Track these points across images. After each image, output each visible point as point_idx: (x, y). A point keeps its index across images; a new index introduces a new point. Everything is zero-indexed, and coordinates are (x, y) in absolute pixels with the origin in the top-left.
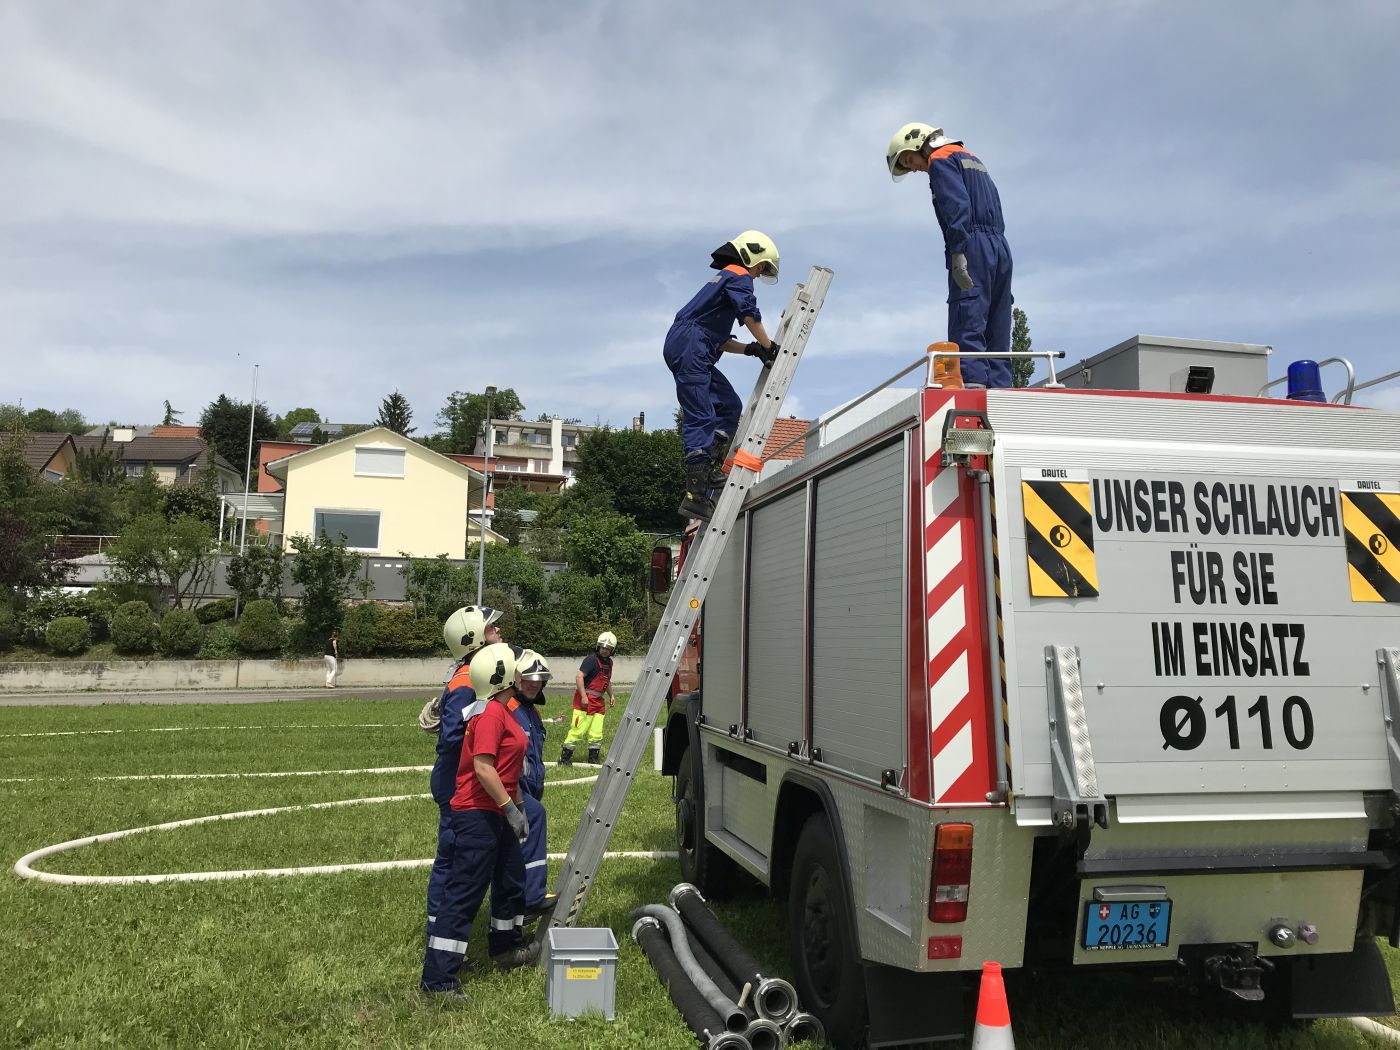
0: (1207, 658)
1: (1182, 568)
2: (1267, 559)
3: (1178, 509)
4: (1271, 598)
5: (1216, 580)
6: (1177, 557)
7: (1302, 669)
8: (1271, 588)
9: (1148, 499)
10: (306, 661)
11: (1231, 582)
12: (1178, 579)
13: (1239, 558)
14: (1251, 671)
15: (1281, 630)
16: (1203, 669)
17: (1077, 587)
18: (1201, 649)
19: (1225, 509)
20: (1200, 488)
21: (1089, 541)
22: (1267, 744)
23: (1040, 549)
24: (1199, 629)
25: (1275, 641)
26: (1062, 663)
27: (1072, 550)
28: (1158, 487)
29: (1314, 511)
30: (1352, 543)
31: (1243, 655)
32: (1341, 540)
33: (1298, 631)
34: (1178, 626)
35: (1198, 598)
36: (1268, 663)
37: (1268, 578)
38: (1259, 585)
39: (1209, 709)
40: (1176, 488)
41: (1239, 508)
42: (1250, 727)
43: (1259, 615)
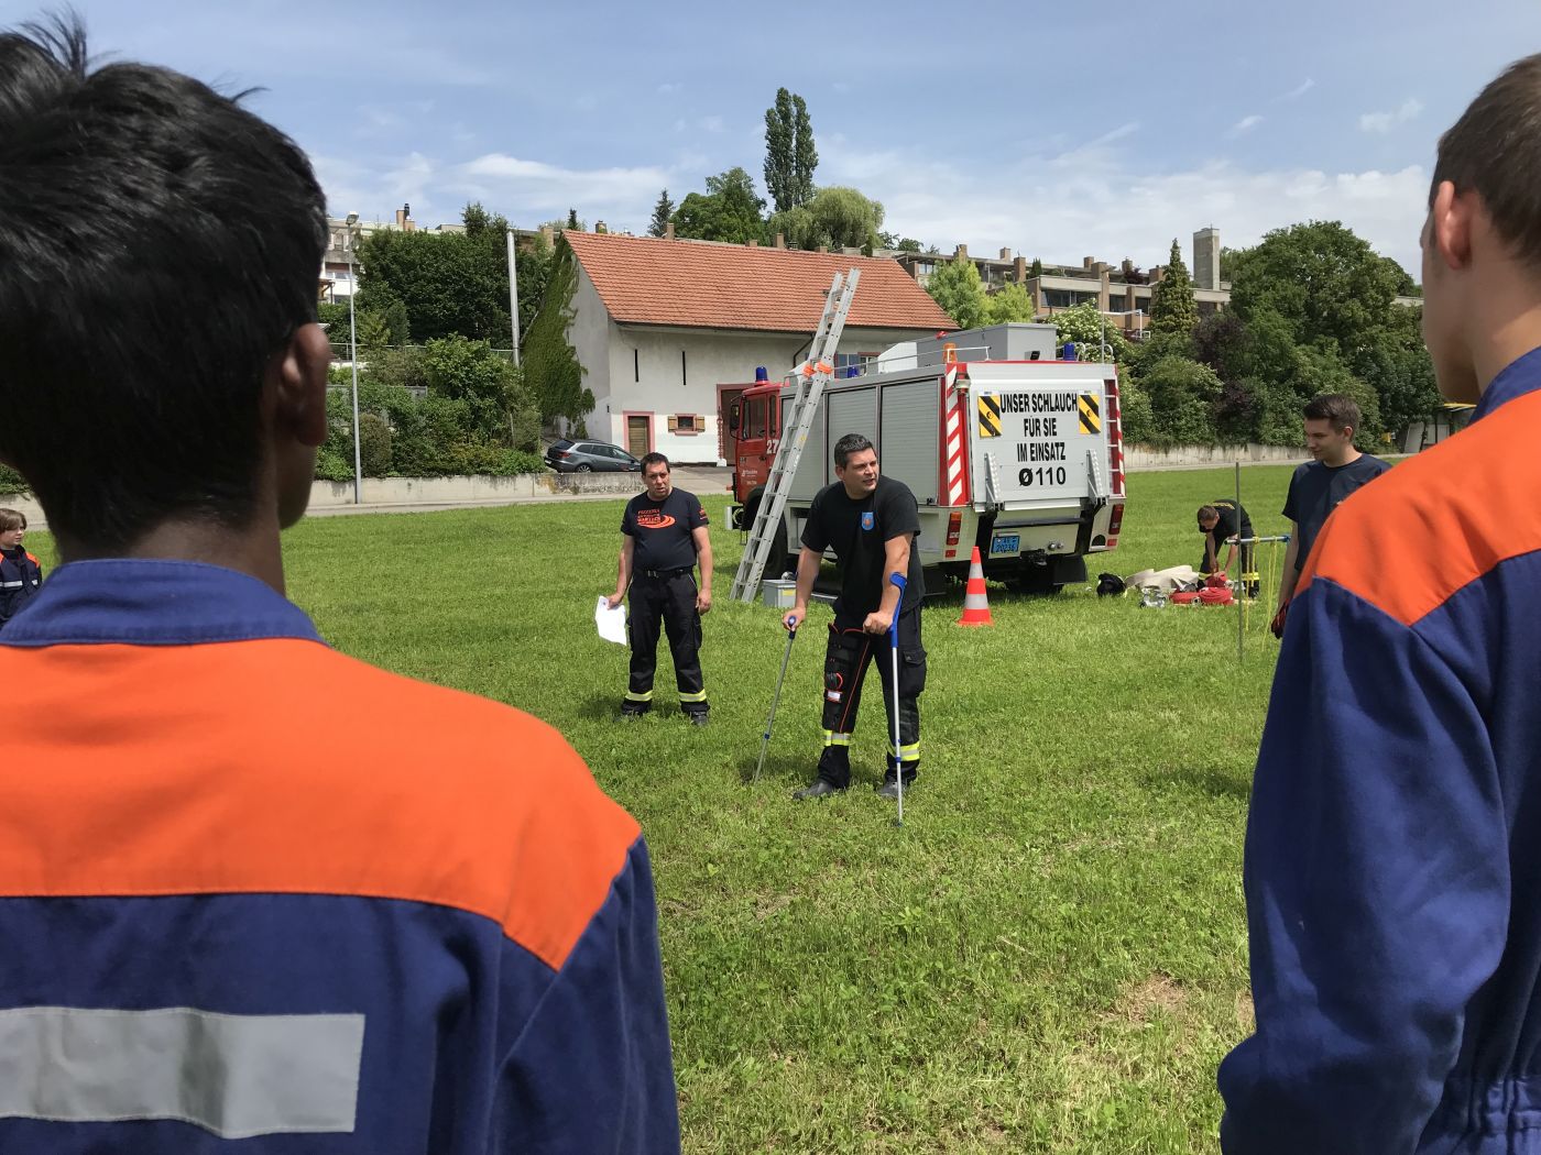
0: (1034, 455)
1: (1027, 425)
2: (1054, 420)
3: (1027, 404)
4: (1055, 434)
5: (1038, 428)
6: (1026, 421)
7: (1063, 458)
8: (1055, 430)
9: (1017, 401)
11: (1042, 429)
12: (1026, 428)
13: (1045, 420)
14: (1047, 459)
15: (1057, 445)
17: (995, 433)
18: (1032, 452)
19: (1042, 403)
20: (1034, 396)
21: (998, 416)
22: (1051, 483)
23: (983, 420)
24: (1032, 445)
25: (1055, 448)
26: (990, 459)
27: (993, 420)
28: (1021, 396)
29: (1070, 402)
30: (1081, 413)
31: (1045, 454)
32: (1078, 413)
33: (1063, 445)
34: (1025, 445)
35: (1032, 435)
36: (1053, 456)
37: (1054, 427)
38: (1051, 428)
39: (1034, 472)
40: (1026, 396)
41: (1046, 402)
42: (1046, 477)
43: (1051, 440)
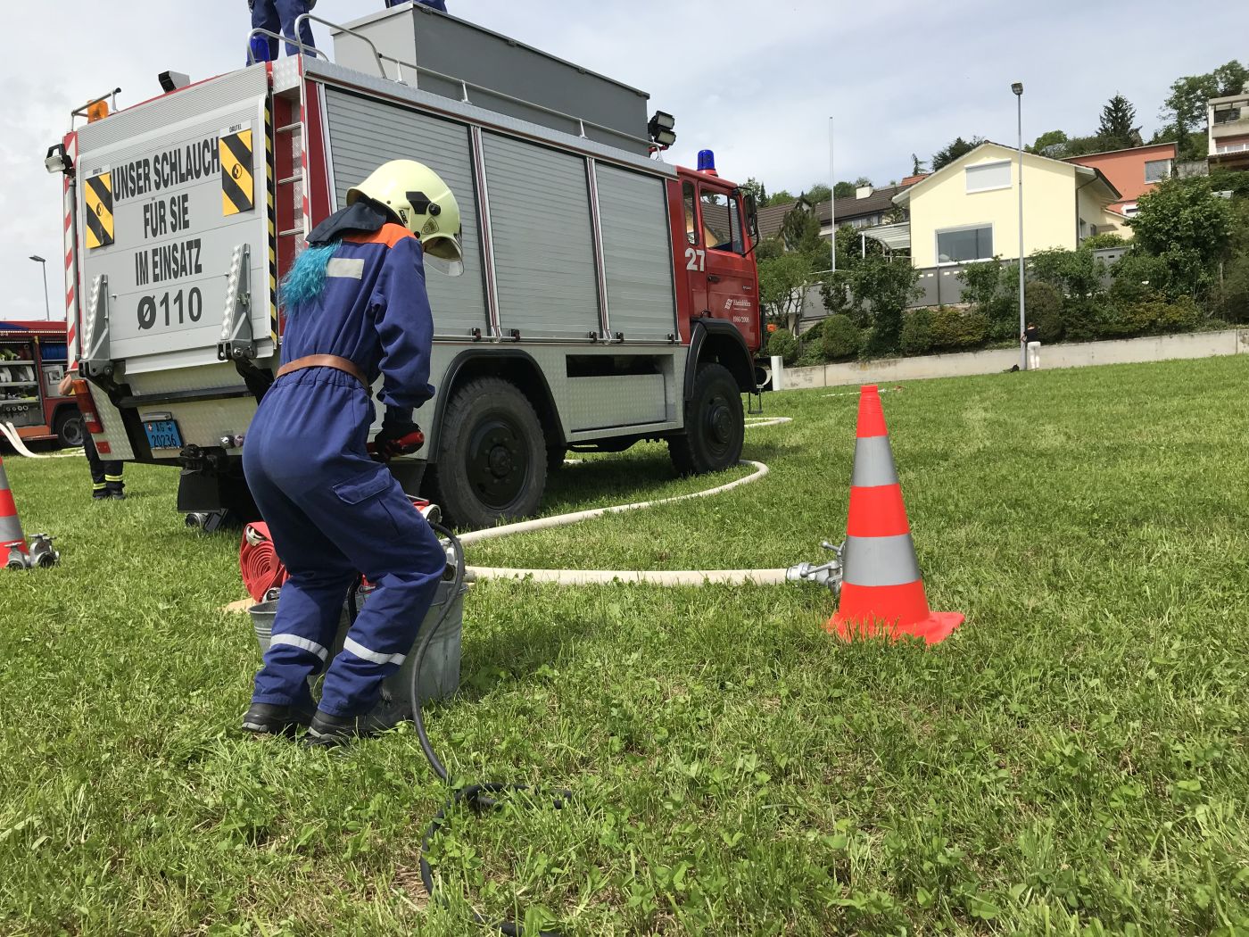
0: (158, 271)
1: (149, 215)
2: (185, 198)
3: (147, 177)
4: (186, 225)
5: (163, 219)
6: (146, 209)
7: (198, 269)
8: (187, 218)
9: (134, 174)
10: (876, 361)
11: (169, 219)
12: (146, 223)
13: (173, 201)
14: (176, 275)
15: (190, 245)
16: (156, 278)
17: (106, 241)
18: (155, 265)
19: (167, 169)
20: (156, 159)
21: (111, 211)
22: (181, 321)
23: (92, 219)
24: (155, 253)
25: (187, 252)
27: (104, 217)
28: (139, 164)
29: (208, 157)
30: (225, 176)
31: (173, 265)
32: (219, 175)
33: (197, 243)
34: (146, 252)
35: (154, 234)
36: (184, 268)
37: (185, 211)
38: (181, 215)
39: (157, 302)
40: (146, 162)
41: (173, 167)
42: (174, 311)
43: (182, 237)
